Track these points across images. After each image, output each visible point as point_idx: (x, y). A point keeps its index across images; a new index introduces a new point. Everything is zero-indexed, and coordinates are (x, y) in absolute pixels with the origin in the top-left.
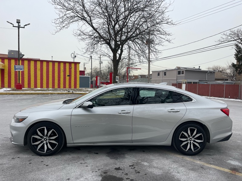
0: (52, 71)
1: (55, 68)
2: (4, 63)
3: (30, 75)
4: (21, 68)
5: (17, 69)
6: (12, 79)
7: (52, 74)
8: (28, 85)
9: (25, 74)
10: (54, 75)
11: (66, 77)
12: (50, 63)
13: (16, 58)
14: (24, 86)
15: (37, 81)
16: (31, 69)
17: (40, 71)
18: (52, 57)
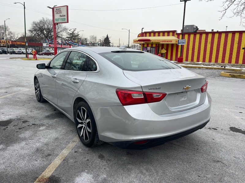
0: (224, 43)
1: (228, 40)
2: (179, 39)
3: (200, 49)
4: (183, 42)
5: (180, 43)
6: (184, 53)
7: (224, 47)
8: (197, 58)
9: (195, 48)
10: (226, 48)
11: (241, 51)
12: (222, 34)
13: (189, 33)
14: (193, 60)
15: (206, 55)
16: (202, 42)
17: (210, 44)
18: (227, 27)
